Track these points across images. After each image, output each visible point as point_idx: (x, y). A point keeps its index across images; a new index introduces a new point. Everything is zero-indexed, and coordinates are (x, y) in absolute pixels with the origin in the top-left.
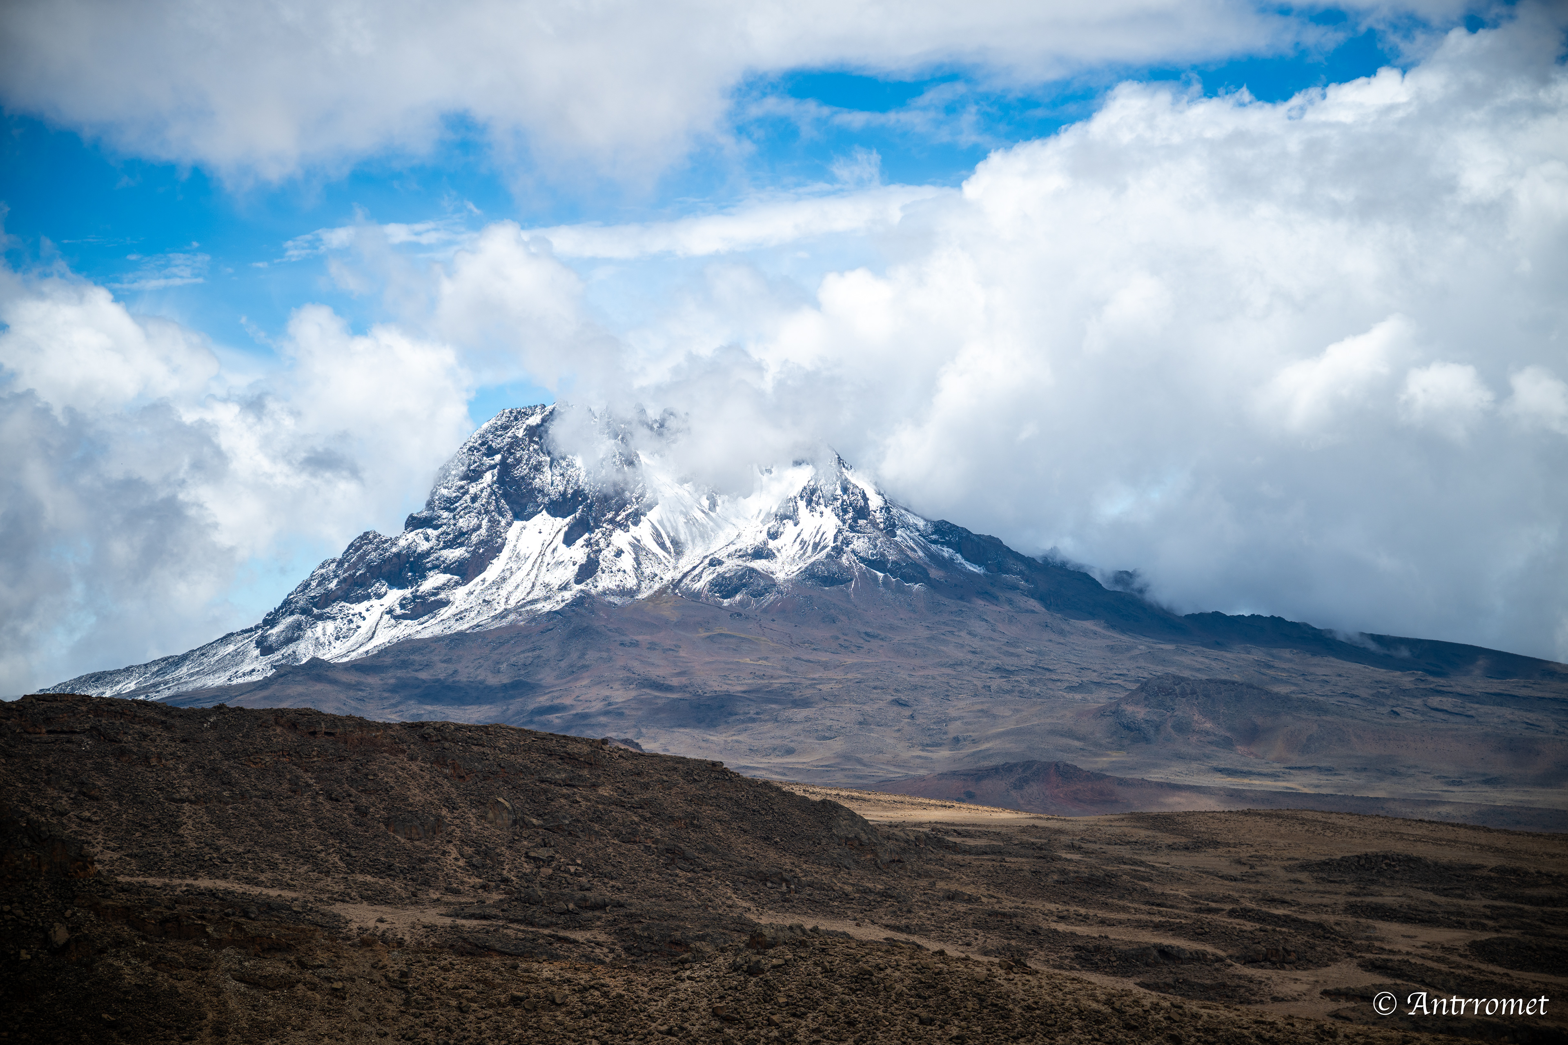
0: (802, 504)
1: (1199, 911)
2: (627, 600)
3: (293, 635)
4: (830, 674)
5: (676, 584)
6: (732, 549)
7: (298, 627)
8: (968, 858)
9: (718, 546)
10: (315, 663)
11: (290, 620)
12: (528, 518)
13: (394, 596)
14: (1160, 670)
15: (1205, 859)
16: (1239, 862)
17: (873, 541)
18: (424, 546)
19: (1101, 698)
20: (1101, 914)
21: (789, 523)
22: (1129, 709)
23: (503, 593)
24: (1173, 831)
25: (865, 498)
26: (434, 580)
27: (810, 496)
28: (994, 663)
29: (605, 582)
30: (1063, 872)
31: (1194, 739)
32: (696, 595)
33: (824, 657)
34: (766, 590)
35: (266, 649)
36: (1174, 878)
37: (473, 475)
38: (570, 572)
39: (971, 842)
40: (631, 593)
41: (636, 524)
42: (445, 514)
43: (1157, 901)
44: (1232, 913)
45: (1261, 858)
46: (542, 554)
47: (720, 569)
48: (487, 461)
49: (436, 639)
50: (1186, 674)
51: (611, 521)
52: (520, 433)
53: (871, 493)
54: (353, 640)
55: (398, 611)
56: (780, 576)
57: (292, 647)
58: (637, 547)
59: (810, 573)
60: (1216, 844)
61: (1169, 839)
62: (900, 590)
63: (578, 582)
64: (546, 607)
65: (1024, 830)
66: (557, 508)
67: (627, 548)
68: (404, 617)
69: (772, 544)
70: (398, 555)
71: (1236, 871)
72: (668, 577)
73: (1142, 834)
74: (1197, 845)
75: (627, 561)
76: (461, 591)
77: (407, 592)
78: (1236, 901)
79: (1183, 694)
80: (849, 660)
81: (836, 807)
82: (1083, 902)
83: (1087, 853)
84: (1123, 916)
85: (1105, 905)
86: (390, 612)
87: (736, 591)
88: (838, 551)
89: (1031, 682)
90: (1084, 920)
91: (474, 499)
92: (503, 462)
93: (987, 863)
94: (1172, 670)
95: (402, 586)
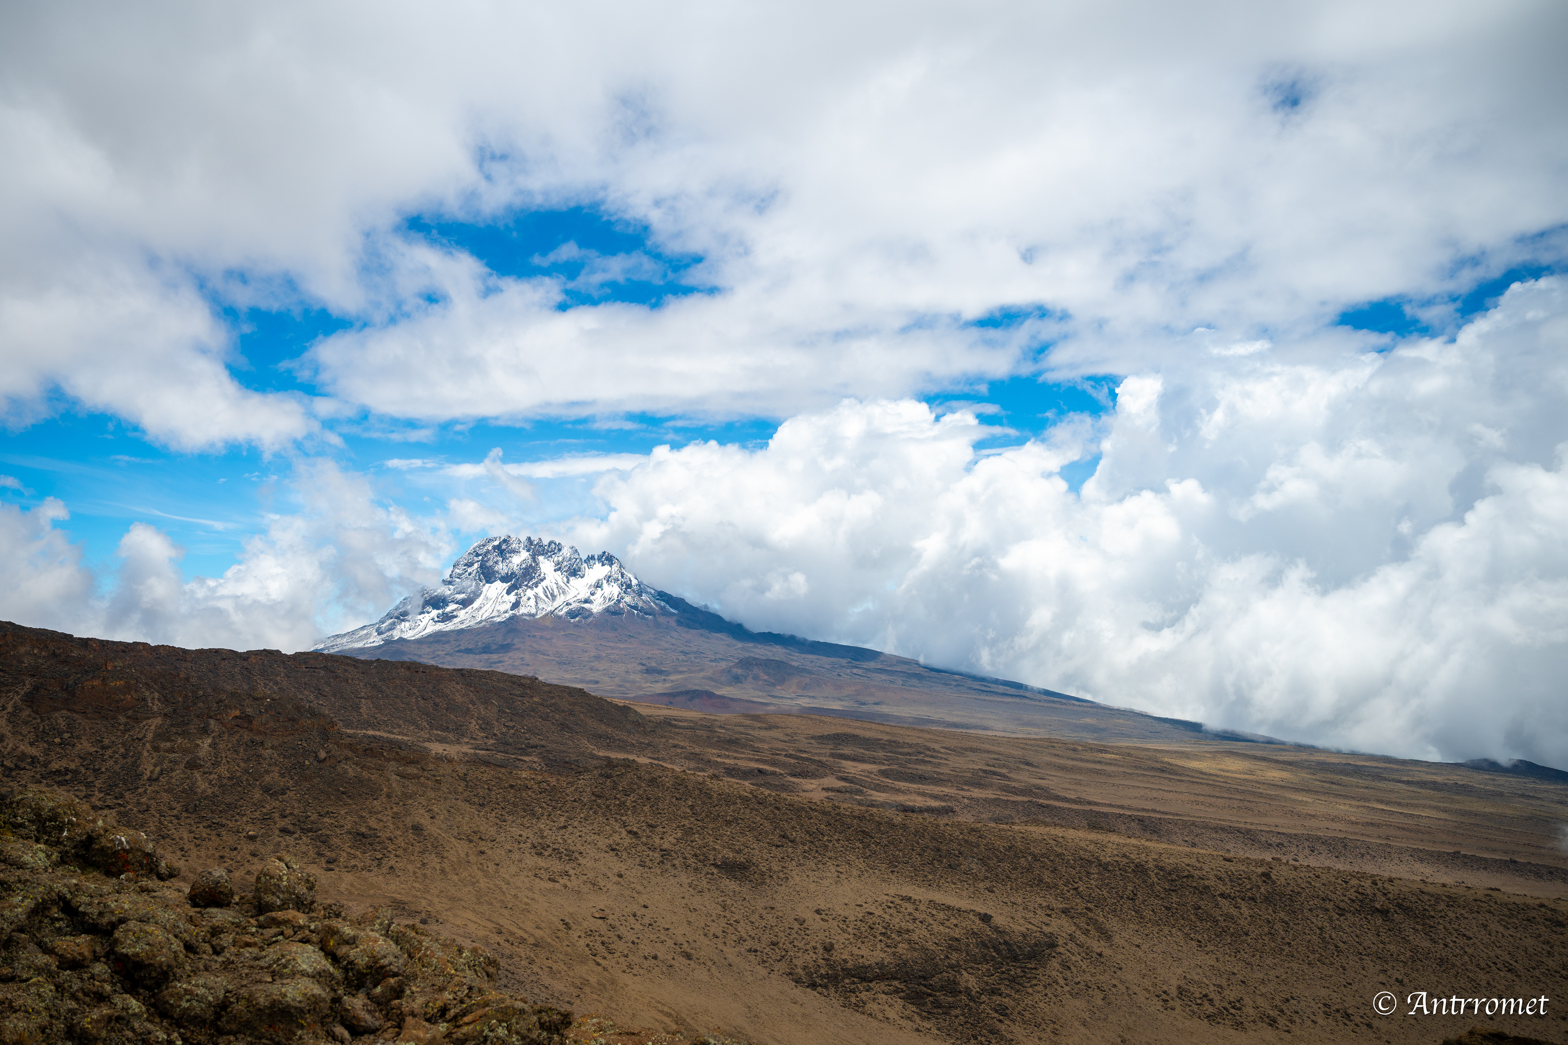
0: (605, 582)
1: (773, 754)
2: (532, 618)
3: (392, 627)
4: (614, 651)
5: (552, 612)
6: (575, 599)
7: (394, 624)
8: (681, 730)
9: (569, 597)
10: (401, 639)
11: (391, 621)
12: (492, 583)
13: (435, 613)
14: (747, 655)
15: (773, 733)
16: (787, 735)
17: (633, 598)
18: (449, 592)
19: (723, 665)
20: (735, 755)
21: (599, 589)
22: (735, 670)
23: (480, 613)
24: (760, 722)
25: (630, 580)
26: (452, 607)
27: (608, 578)
28: (680, 649)
29: (522, 610)
30: (719, 737)
31: (760, 683)
32: (560, 617)
33: (612, 644)
34: (589, 616)
35: (380, 633)
36: (762, 741)
37: (470, 565)
38: (509, 606)
39: (681, 724)
40: (533, 615)
41: (536, 587)
42: (458, 580)
43: (757, 750)
44: (786, 756)
45: (796, 734)
46: (497, 598)
47: (570, 607)
48: (476, 559)
49: (452, 631)
50: (757, 656)
51: (526, 585)
52: (490, 548)
53: (633, 579)
54: (417, 630)
55: (436, 619)
56: (595, 611)
57: (391, 632)
58: (536, 597)
59: (607, 610)
60: (777, 727)
61: (759, 725)
62: (643, 618)
63: (511, 610)
64: (498, 620)
65: (701, 719)
66: (504, 579)
67: (532, 597)
68: (439, 621)
69: (592, 598)
70: (436, 596)
71: (786, 738)
72: (549, 609)
73: (748, 722)
74: (770, 728)
75: (532, 602)
76: (463, 612)
77: (440, 611)
78: (786, 751)
79: (757, 665)
80: (622, 646)
81: (629, 708)
82: (727, 750)
83: (726, 729)
84: (743, 756)
85: (736, 751)
86: (433, 619)
87: (577, 616)
88: (619, 601)
89: (695, 658)
90: (728, 757)
91: (470, 574)
92: (482, 560)
93: (689, 732)
94: (752, 655)
95: (438, 609)
